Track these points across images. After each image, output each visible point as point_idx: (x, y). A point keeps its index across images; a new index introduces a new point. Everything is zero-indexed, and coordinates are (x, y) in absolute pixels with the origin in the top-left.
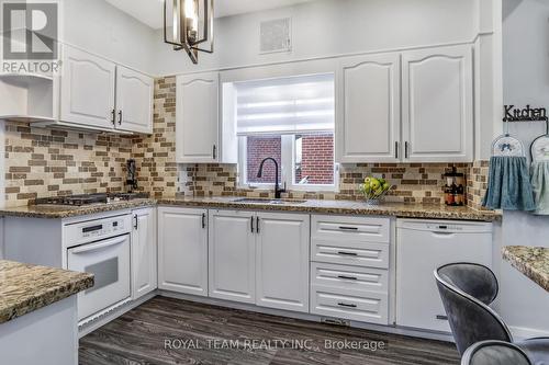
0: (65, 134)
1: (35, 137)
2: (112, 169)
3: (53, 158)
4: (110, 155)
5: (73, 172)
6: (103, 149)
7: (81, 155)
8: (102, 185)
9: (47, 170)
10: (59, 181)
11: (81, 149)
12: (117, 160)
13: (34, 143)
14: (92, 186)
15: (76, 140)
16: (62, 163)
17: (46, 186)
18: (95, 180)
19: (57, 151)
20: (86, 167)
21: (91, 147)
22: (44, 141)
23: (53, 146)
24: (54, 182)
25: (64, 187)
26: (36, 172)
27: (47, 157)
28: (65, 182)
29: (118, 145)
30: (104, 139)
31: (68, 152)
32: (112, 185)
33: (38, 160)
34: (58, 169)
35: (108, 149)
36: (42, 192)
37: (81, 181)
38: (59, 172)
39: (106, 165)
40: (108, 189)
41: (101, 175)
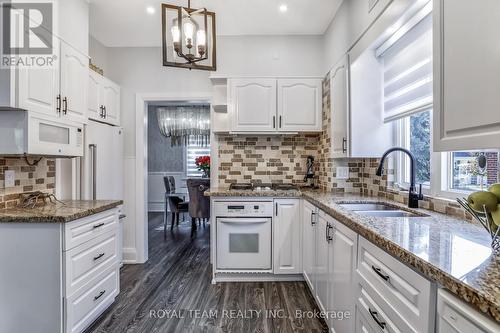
0: (256, 139)
1: (236, 143)
2: (298, 164)
3: (248, 156)
4: (295, 153)
5: (262, 166)
6: (289, 148)
7: (269, 154)
8: (287, 177)
9: (243, 165)
10: (252, 173)
11: (269, 149)
12: (302, 156)
13: (235, 147)
14: (278, 177)
15: (265, 143)
16: (254, 160)
17: (242, 175)
18: (281, 173)
19: (250, 152)
20: (272, 163)
21: (277, 147)
22: (241, 145)
23: (247, 149)
24: (248, 173)
25: (255, 177)
26: (236, 166)
27: (244, 156)
28: (255, 174)
29: (303, 144)
30: (290, 140)
31: (258, 152)
32: (297, 177)
33: (238, 158)
34: (251, 164)
35: (294, 148)
36: (240, 180)
37: (269, 173)
38: (252, 167)
39: (292, 161)
40: (293, 181)
41: (287, 169)
